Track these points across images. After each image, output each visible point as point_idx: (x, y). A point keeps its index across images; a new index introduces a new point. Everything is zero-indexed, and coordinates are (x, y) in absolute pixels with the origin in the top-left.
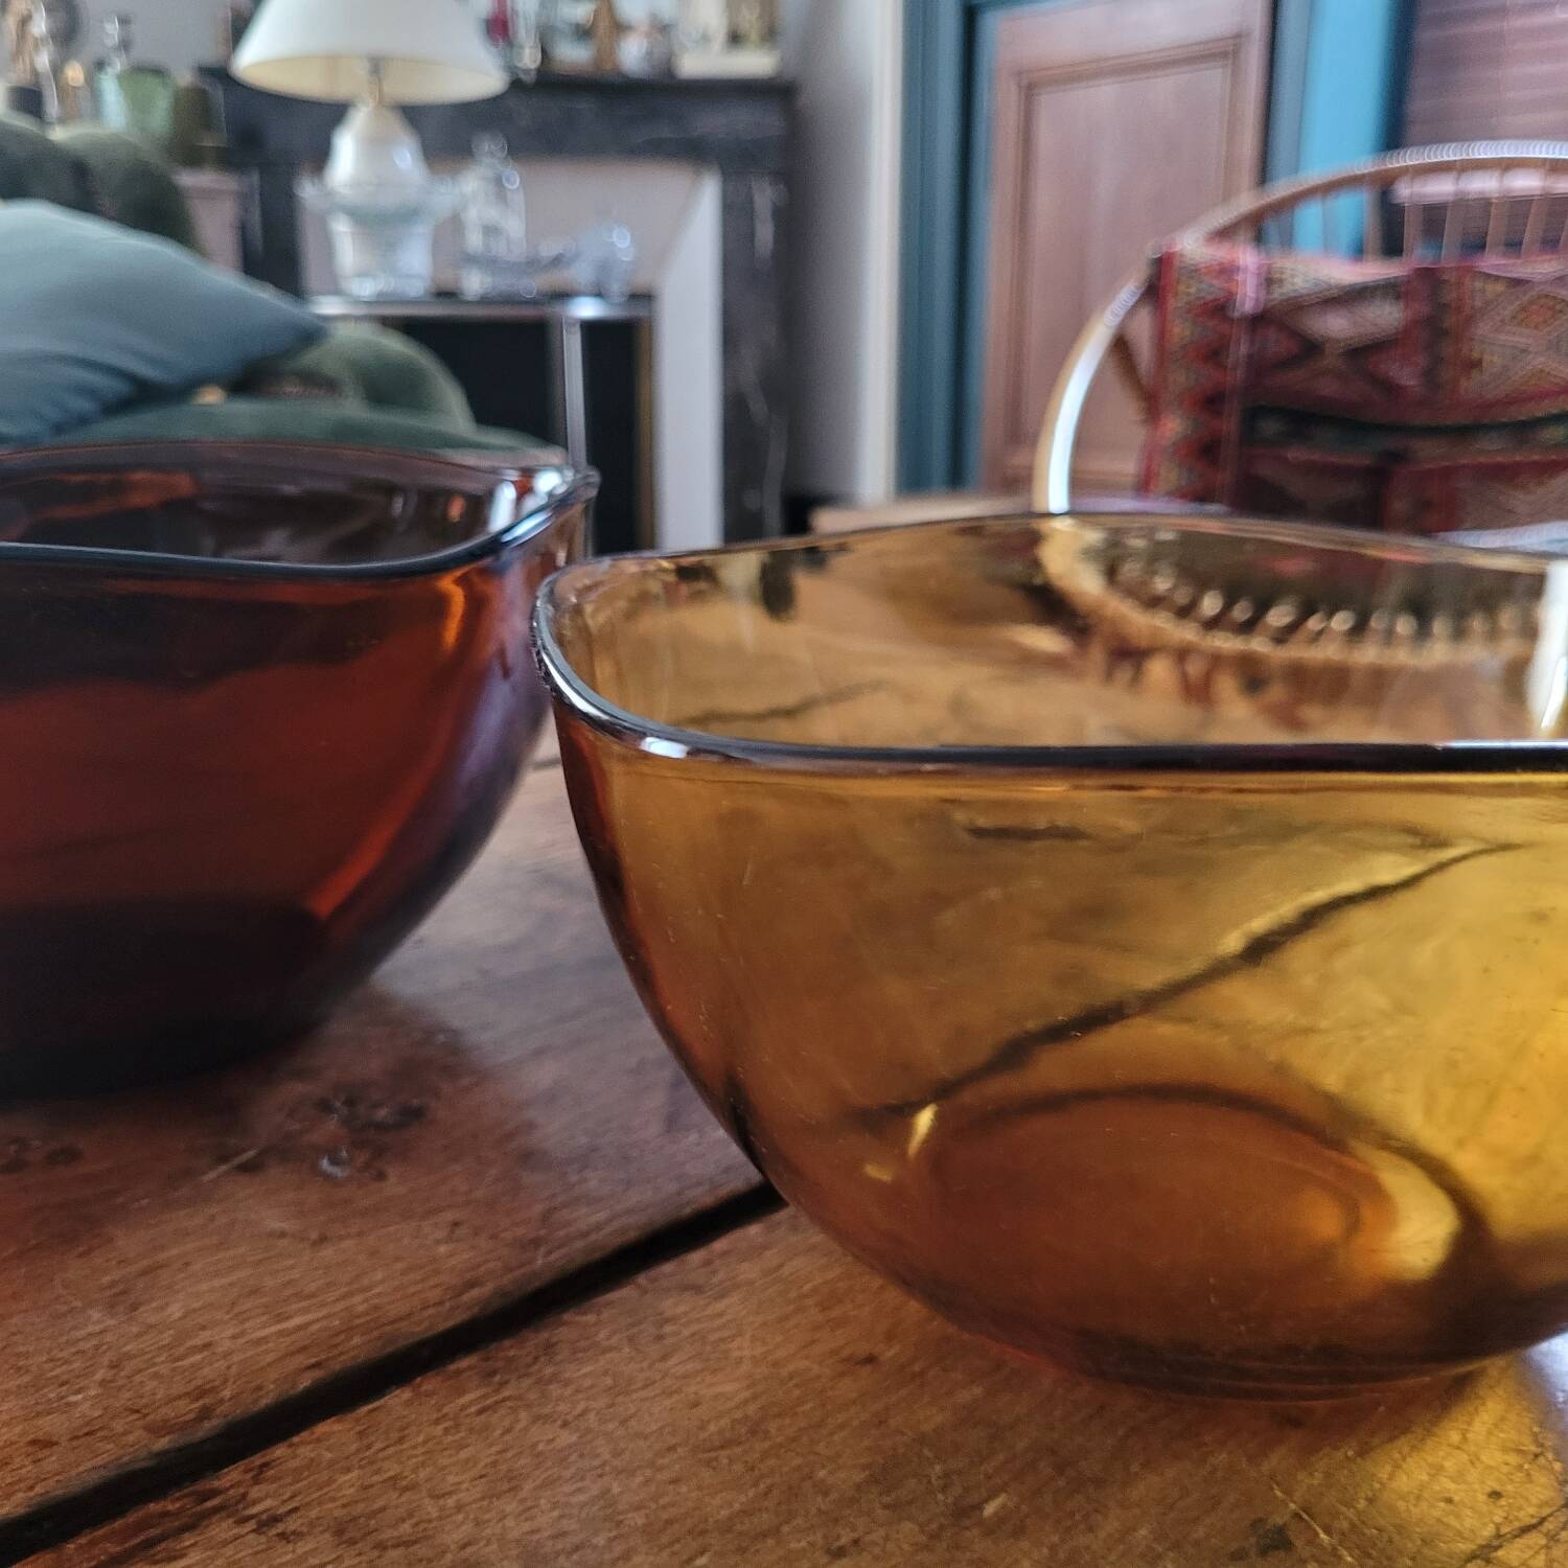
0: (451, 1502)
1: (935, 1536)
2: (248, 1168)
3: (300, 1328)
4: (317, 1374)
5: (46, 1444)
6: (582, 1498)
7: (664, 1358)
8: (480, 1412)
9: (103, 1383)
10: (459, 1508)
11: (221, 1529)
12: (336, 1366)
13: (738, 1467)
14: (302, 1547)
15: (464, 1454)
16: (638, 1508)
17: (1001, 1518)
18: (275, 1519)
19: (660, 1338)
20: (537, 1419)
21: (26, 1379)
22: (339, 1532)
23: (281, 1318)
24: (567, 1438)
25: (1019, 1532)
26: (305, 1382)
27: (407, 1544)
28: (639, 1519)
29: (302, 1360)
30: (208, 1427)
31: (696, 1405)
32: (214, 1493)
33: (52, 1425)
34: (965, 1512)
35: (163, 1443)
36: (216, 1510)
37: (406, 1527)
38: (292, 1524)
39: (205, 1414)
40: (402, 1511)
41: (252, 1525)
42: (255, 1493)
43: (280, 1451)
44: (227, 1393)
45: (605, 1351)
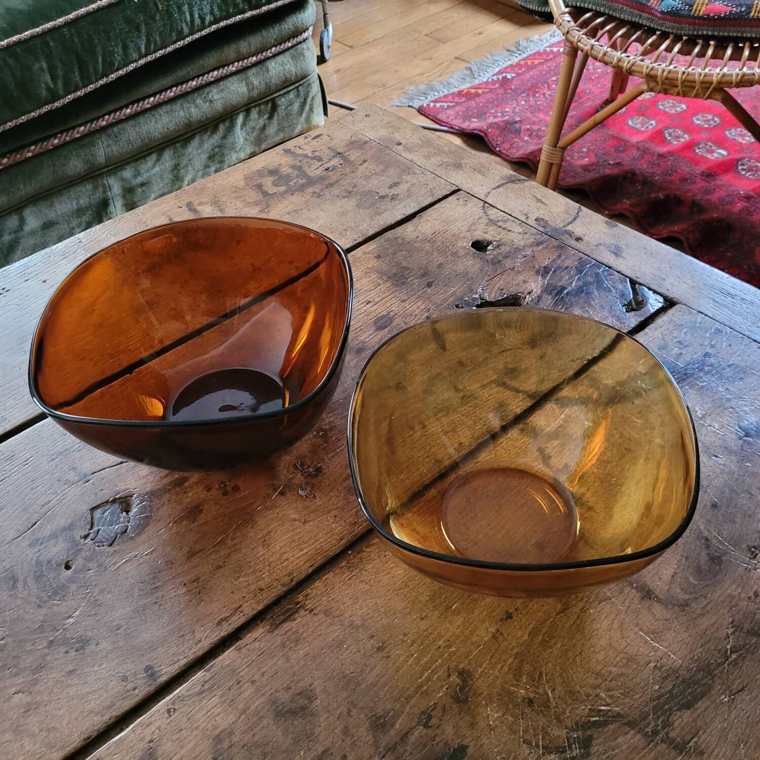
0: (345, 605)
1: (442, 614)
2: (282, 493)
3: (306, 553)
4: (313, 568)
5: (262, 590)
6: (371, 604)
7: (387, 563)
8: (349, 579)
9: (268, 571)
10: (348, 606)
11: (302, 612)
12: (316, 566)
13: (403, 596)
14: (320, 617)
15: (347, 592)
16: (383, 607)
17: (455, 610)
18: (312, 610)
19: (385, 556)
20: (362, 581)
21: (252, 570)
22: (325, 614)
23: (301, 550)
24: (367, 587)
25: (459, 613)
26: (310, 570)
27: (339, 616)
28: (382, 610)
29: (308, 564)
30: (294, 583)
31: (393, 577)
32: (298, 603)
33: (262, 584)
34: (448, 608)
35: (285, 589)
36: (300, 607)
37: (338, 612)
38: (316, 611)
39: (292, 580)
40: (336, 608)
41: (308, 612)
42: (307, 602)
43: (309, 591)
44: (295, 575)
45: (373, 561)
